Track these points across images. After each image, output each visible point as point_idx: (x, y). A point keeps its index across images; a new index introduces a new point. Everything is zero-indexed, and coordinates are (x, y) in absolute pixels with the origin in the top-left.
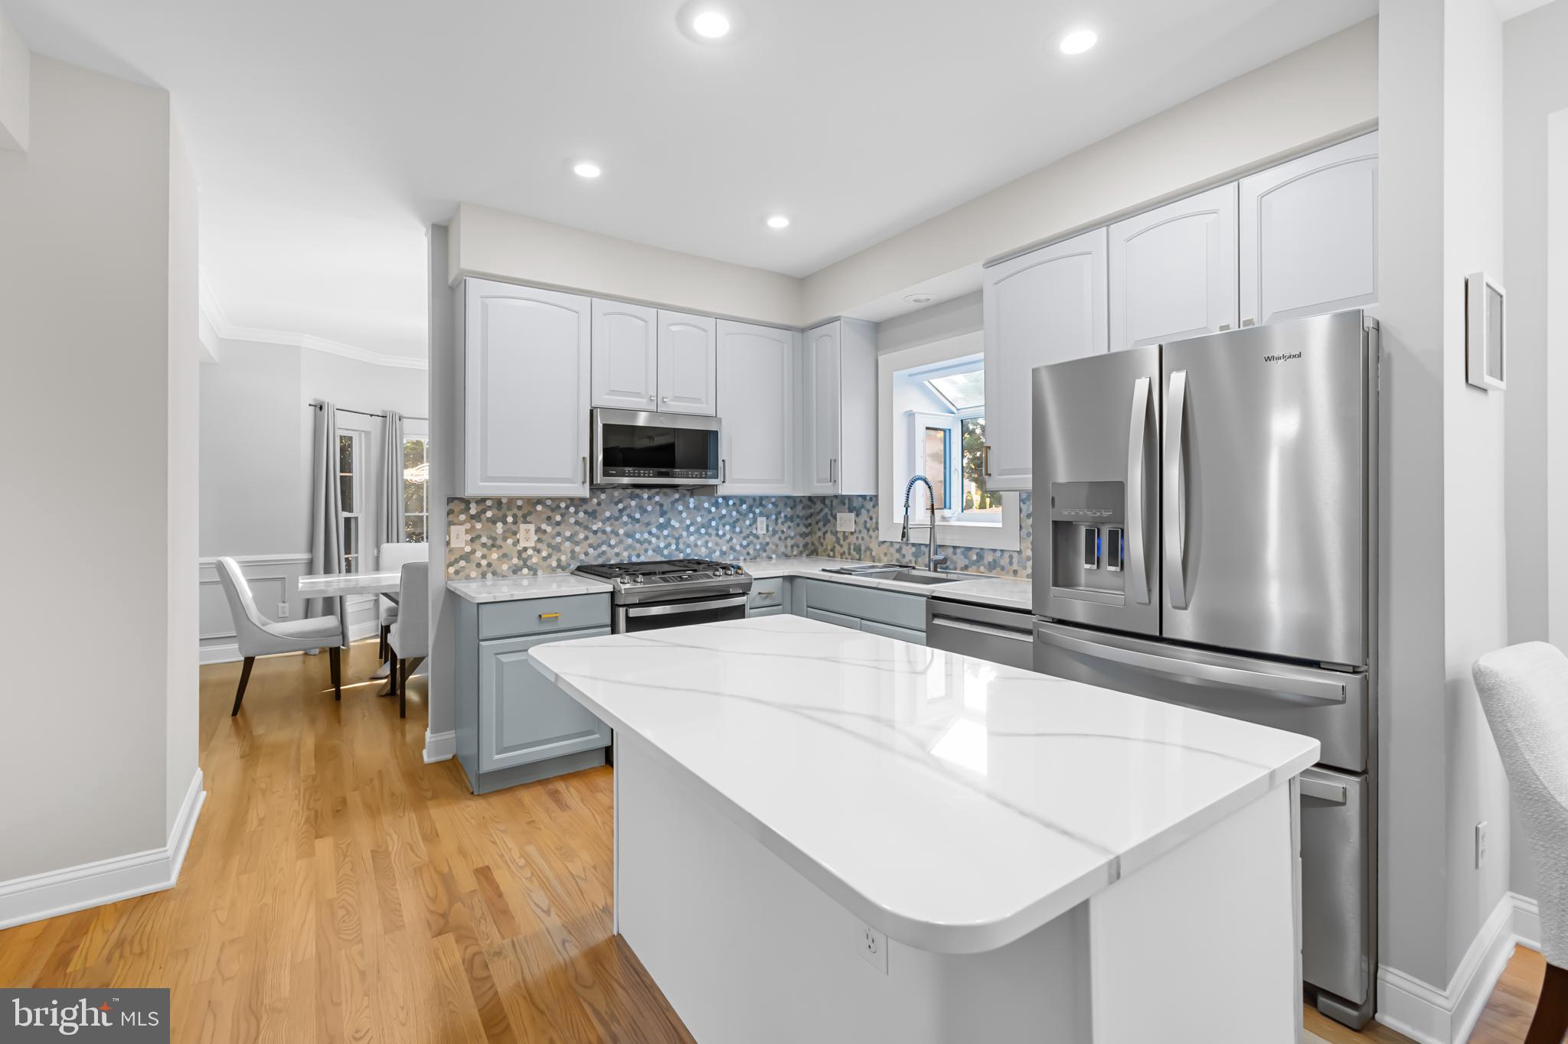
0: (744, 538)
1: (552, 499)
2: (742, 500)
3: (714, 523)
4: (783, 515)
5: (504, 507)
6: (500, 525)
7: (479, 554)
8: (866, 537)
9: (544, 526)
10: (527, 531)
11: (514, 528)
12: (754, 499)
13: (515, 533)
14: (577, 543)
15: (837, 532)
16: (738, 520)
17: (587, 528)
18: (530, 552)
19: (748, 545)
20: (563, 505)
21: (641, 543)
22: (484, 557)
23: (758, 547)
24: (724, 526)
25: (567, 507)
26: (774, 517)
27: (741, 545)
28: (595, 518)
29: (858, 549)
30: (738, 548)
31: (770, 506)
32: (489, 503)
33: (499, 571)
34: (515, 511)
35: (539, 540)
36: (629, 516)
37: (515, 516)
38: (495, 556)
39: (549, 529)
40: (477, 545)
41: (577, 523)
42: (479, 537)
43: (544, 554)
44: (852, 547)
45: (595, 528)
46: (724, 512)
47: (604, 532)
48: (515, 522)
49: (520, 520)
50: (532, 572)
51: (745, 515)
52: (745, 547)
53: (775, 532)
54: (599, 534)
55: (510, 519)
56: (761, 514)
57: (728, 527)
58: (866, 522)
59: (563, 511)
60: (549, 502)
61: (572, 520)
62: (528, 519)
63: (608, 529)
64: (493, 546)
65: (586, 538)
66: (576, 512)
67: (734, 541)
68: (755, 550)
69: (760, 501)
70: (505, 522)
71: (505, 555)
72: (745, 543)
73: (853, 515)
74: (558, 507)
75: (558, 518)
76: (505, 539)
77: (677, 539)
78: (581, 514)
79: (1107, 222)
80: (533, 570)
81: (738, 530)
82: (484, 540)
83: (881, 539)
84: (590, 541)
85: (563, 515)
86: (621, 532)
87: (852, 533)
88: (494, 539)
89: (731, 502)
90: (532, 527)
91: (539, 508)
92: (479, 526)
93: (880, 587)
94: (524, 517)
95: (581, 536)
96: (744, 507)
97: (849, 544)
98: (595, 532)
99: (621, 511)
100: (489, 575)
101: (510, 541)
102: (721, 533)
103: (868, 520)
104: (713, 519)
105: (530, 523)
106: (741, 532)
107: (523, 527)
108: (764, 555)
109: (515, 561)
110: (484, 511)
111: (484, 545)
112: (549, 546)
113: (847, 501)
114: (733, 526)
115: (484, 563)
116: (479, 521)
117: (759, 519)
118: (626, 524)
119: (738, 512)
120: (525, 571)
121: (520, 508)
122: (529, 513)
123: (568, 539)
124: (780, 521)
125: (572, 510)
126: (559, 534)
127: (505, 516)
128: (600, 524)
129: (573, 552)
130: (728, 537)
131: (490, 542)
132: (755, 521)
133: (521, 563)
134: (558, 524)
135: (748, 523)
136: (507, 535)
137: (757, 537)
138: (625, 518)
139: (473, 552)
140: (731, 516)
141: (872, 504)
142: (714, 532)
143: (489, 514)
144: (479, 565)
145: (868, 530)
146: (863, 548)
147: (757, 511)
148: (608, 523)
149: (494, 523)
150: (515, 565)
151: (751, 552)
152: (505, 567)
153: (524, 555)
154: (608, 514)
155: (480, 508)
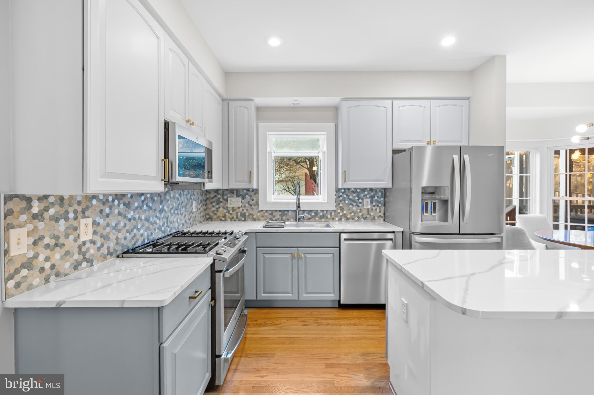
0: (189, 215)
1: (104, 196)
2: (189, 191)
3: (179, 207)
4: (199, 199)
5: (66, 202)
6: (62, 222)
7: (41, 258)
8: (249, 209)
9: (98, 219)
10: (86, 225)
11: (75, 224)
12: (192, 191)
13: (76, 229)
14: (119, 231)
15: (227, 207)
16: (187, 204)
17: (125, 217)
18: (88, 245)
19: (190, 218)
20: (110, 199)
21: (152, 224)
22: (47, 259)
23: (193, 219)
25: (113, 201)
26: (197, 201)
28: (129, 208)
29: (243, 215)
30: (187, 221)
31: (196, 194)
32: (51, 200)
33: (62, 271)
34: (76, 206)
35: (95, 233)
36: (147, 205)
37: (75, 212)
38: (57, 256)
39: (102, 221)
40: (40, 248)
41: (119, 214)
42: (42, 238)
43: (99, 244)
44: (239, 214)
45: (129, 216)
46: (183, 199)
47: (134, 219)
48: (76, 218)
49: (80, 215)
50: (89, 264)
51: (189, 201)
52: (189, 220)
53: (198, 210)
54: (132, 220)
55: (71, 215)
56: (194, 200)
57: (184, 209)
58: (249, 202)
59: (111, 204)
60: (101, 197)
61: (116, 211)
62: (87, 213)
63: (137, 216)
64: (56, 245)
65: (125, 225)
66: (119, 205)
67: (186, 217)
69: (194, 192)
70: (67, 219)
71: (67, 253)
73: (240, 199)
74: (107, 200)
75: (107, 210)
76: (67, 236)
77: (167, 219)
78: (122, 206)
79: (393, 99)
80: (90, 262)
81: (187, 210)
82: (47, 240)
83: (260, 209)
84: (127, 228)
85: (110, 208)
86: (143, 217)
87: (239, 208)
88: (57, 238)
89: (185, 193)
90: (90, 221)
91: (94, 202)
92: (41, 225)
93: (312, 231)
94: (83, 212)
95: (122, 224)
96: (189, 195)
97: (237, 213)
98: (130, 220)
99: (143, 201)
100: (53, 277)
101: (71, 237)
103: (251, 201)
104: (179, 204)
105: (88, 217)
107: (83, 221)
108: (195, 223)
109: (76, 256)
110: (46, 209)
111: (47, 246)
112: (102, 236)
113: (235, 192)
114: (186, 207)
115: (47, 265)
116: (42, 220)
117: (193, 203)
118: (145, 211)
119: (187, 199)
120: (84, 264)
121: (79, 203)
122: (87, 208)
123: (115, 228)
124: (199, 203)
125: (116, 202)
126: (108, 225)
127: (67, 212)
128: (132, 213)
129: (117, 238)
130: (184, 215)
131: (52, 242)
133: (81, 257)
134: (108, 216)
135: (190, 205)
136: (69, 231)
137: (193, 214)
138: (145, 207)
139: (36, 256)
140: (185, 201)
141: (253, 193)
142: (180, 213)
143: (52, 211)
144: (42, 269)
145: (251, 206)
146: (247, 214)
147: (193, 198)
148: (136, 211)
149: (57, 220)
150: (76, 261)
151: (191, 222)
152: (67, 265)
153: (84, 249)
154: (136, 204)
155: (42, 206)
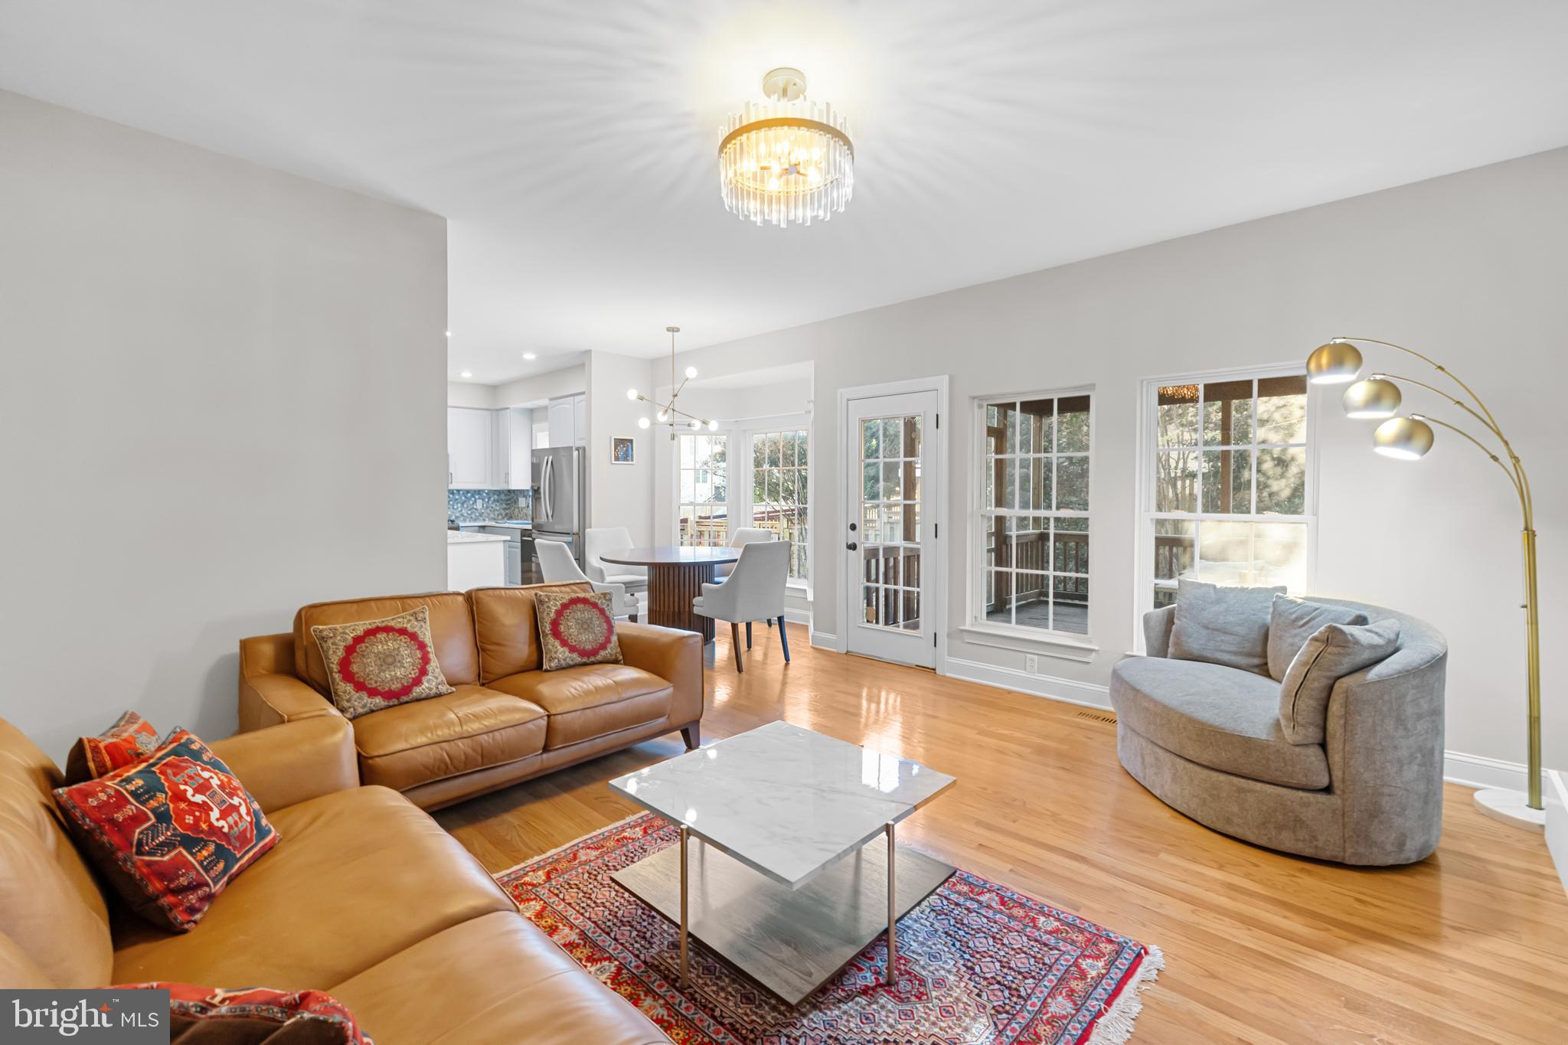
0: (470, 510)
2: (468, 492)
3: (451, 503)
4: (492, 499)
12: (475, 491)
16: (465, 502)
19: (471, 514)
23: (477, 514)
24: (457, 503)
26: (487, 500)
27: (467, 513)
30: (465, 514)
31: (485, 495)
46: (457, 497)
51: (470, 499)
52: (469, 515)
53: (487, 508)
56: (479, 498)
57: (459, 505)
67: (463, 511)
68: (475, 516)
69: (479, 492)
72: (469, 512)
73: (524, 499)
79: (574, 395)
81: (465, 506)
87: (524, 508)
89: (461, 492)
96: (469, 495)
97: (523, 513)
102: (455, 507)
104: (451, 500)
106: (467, 507)
108: (481, 518)
114: (463, 504)
117: (478, 501)
119: (466, 497)
124: (490, 502)
130: (460, 509)
132: (475, 502)
135: (471, 502)
137: (477, 509)
140: (461, 499)
142: (451, 507)
147: (477, 497)
151: (473, 516)
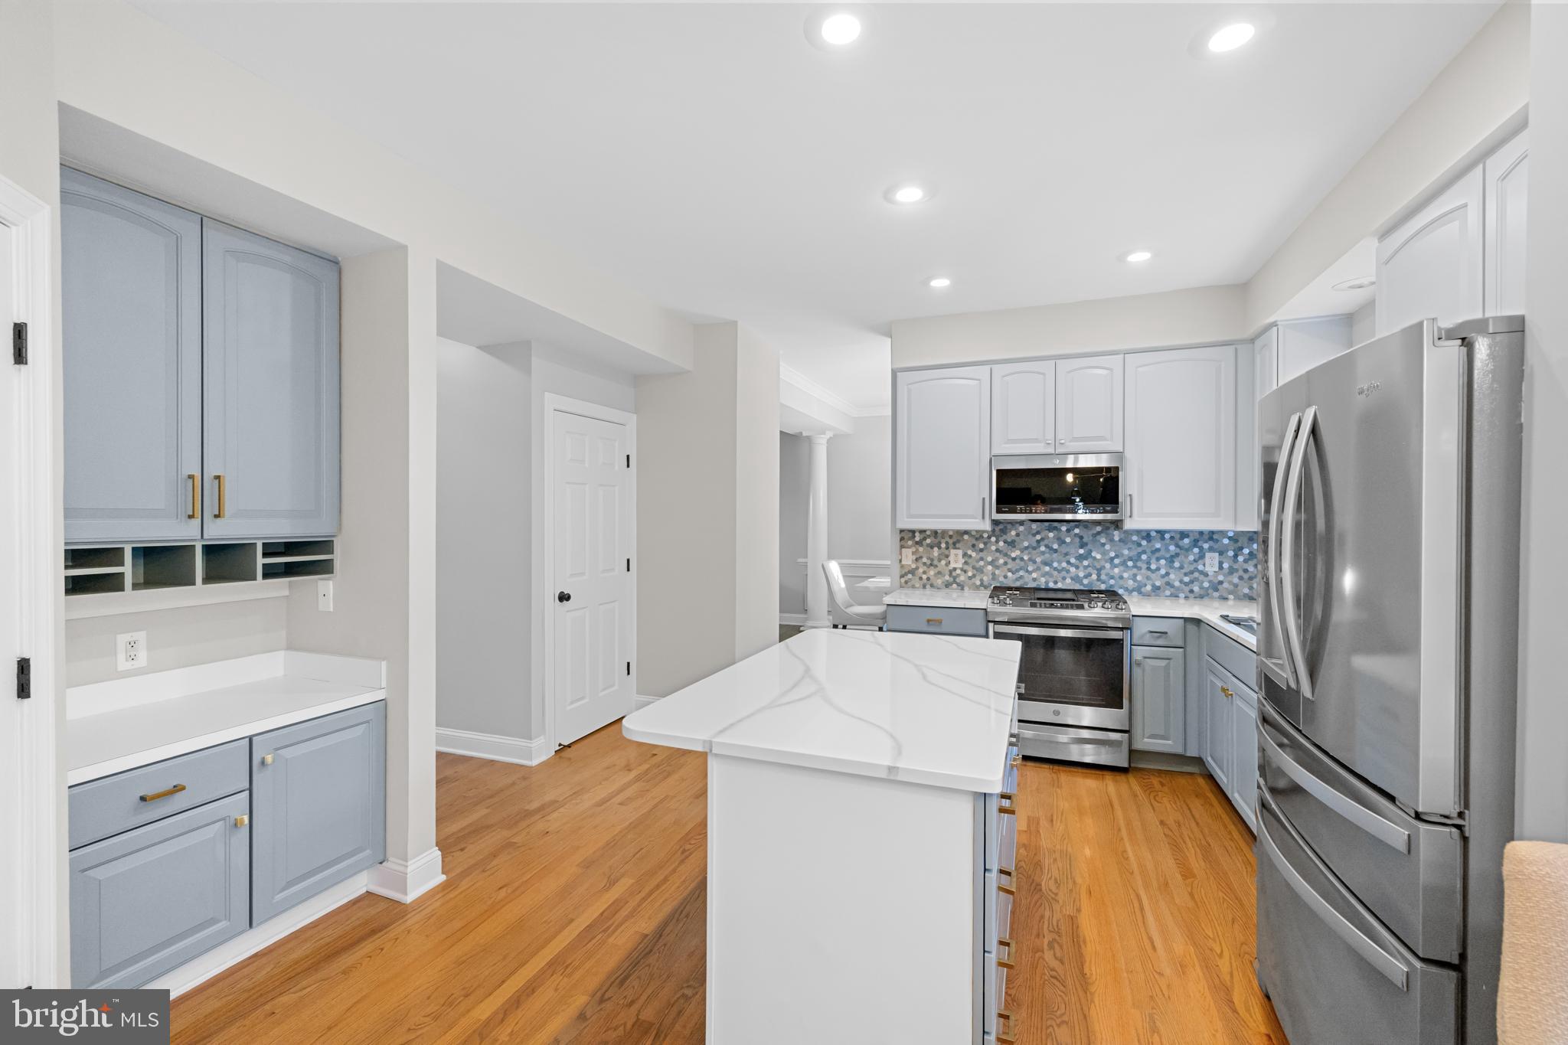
0: (1186, 574)
1: (977, 531)
2: (1184, 534)
3: (1144, 557)
4: (1246, 551)
5: (939, 535)
6: (936, 549)
7: (921, 570)
9: (970, 552)
10: (956, 555)
11: (947, 552)
12: (1201, 533)
13: (947, 556)
14: (997, 567)
16: (1177, 555)
17: (1006, 555)
18: (958, 572)
19: (1192, 582)
20: (986, 535)
21: (1059, 571)
22: (924, 572)
23: (1206, 585)
24: (1158, 559)
25: (989, 537)
26: (1231, 553)
27: (1181, 581)
28: (1014, 547)
30: (1177, 584)
31: (1226, 541)
32: (928, 533)
33: (935, 584)
34: (948, 539)
35: (966, 563)
36: (1047, 546)
37: (947, 543)
38: (932, 573)
39: (974, 554)
40: (920, 564)
41: (997, 550)
42: (921, 557)
43: (970, 574)
45: (1013, 555)
46: (1158, 546)
47: (1022, 559)
48: (947, 548)
49: (951, 546)
50: (960, 588)
51: (1188, 550)
52: (1186, 584)
53: (1232, 571)
54: (1018, 561)
55: (943, 545)
56: (1211, 549)
57: (1163, 562)
59: (985, 541)
60: (974, 533)
61: (993, 548)
62: (957, 545)
63: (1026, 558)
64: (931, 565)
65: (1006, 563)
66: (997, 542)
67: (1172, 576)
68: (1201, 588)
69: (1212, 536)
70: (940, 548)
71: (939, 573)
72: (1187, 579)
74: (982, 537)
75: (981, 546)
76: (940, 560)
77: (1099, 571)
78: (1001, 544)
80: (961, 587)
81: (1177, 564)
82: (925, 560)
84: (1009, 566)
85: (985, 544)
86: (1038, 560)
88: (932, 560)
89: (1167, 536)
90: (960, 552)
91: (966, 537)
92: (921, 549)
94: (954, 544)
95: (1001, 561)
96: (1186, 541)
98: (1014, 559)
99: (1038, 542)
100: (928, 586)
101: (943, 562)
102: (1153, 567)
104: (1144, 552)
105: (959, 549)
106: (1182, 567)
107: (953, 552)
108: (1216, 594)
109: (947, 577)
110: (925, 539)
111: (925, 564)
112: (974, 568)
114: (1171, 560)
115: (924, 577)
116: (922, 545)
117: (1208, 555)
118: (1043, 553)
119: (1177, 546)
120: (955, 586)
121: (951, 537)
122: (958, 541)
123: (992, 563)
124: (1241, 559)
125: (993, 539)
126: (982, 559)
127: (940, 543)
128: (1018, 553)
129: (993, 574)
130: (1163, 571)
131: (929, 562)
132: (1202, 557)
133: (952, 579)
134: (981, 550)
135: (1191, 558)
136: (941, 557)
137: (1207, 575)
138: (1043, 548)
139: (917, 568)
140: (1168, 550)
142: (1144, 566)
143: (928, 541)
144: (921, 578)
147: (1206, 546)
148: (1027, 552)
149: (932, 547)
150: (947, 581)
151: (1196, 589)
152: (939, 581)
153: (954, 574)
154: (1026, 544)
155: (922, 536)
